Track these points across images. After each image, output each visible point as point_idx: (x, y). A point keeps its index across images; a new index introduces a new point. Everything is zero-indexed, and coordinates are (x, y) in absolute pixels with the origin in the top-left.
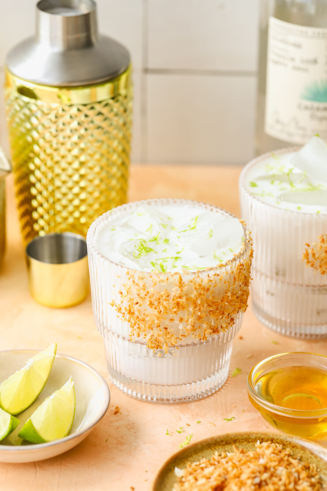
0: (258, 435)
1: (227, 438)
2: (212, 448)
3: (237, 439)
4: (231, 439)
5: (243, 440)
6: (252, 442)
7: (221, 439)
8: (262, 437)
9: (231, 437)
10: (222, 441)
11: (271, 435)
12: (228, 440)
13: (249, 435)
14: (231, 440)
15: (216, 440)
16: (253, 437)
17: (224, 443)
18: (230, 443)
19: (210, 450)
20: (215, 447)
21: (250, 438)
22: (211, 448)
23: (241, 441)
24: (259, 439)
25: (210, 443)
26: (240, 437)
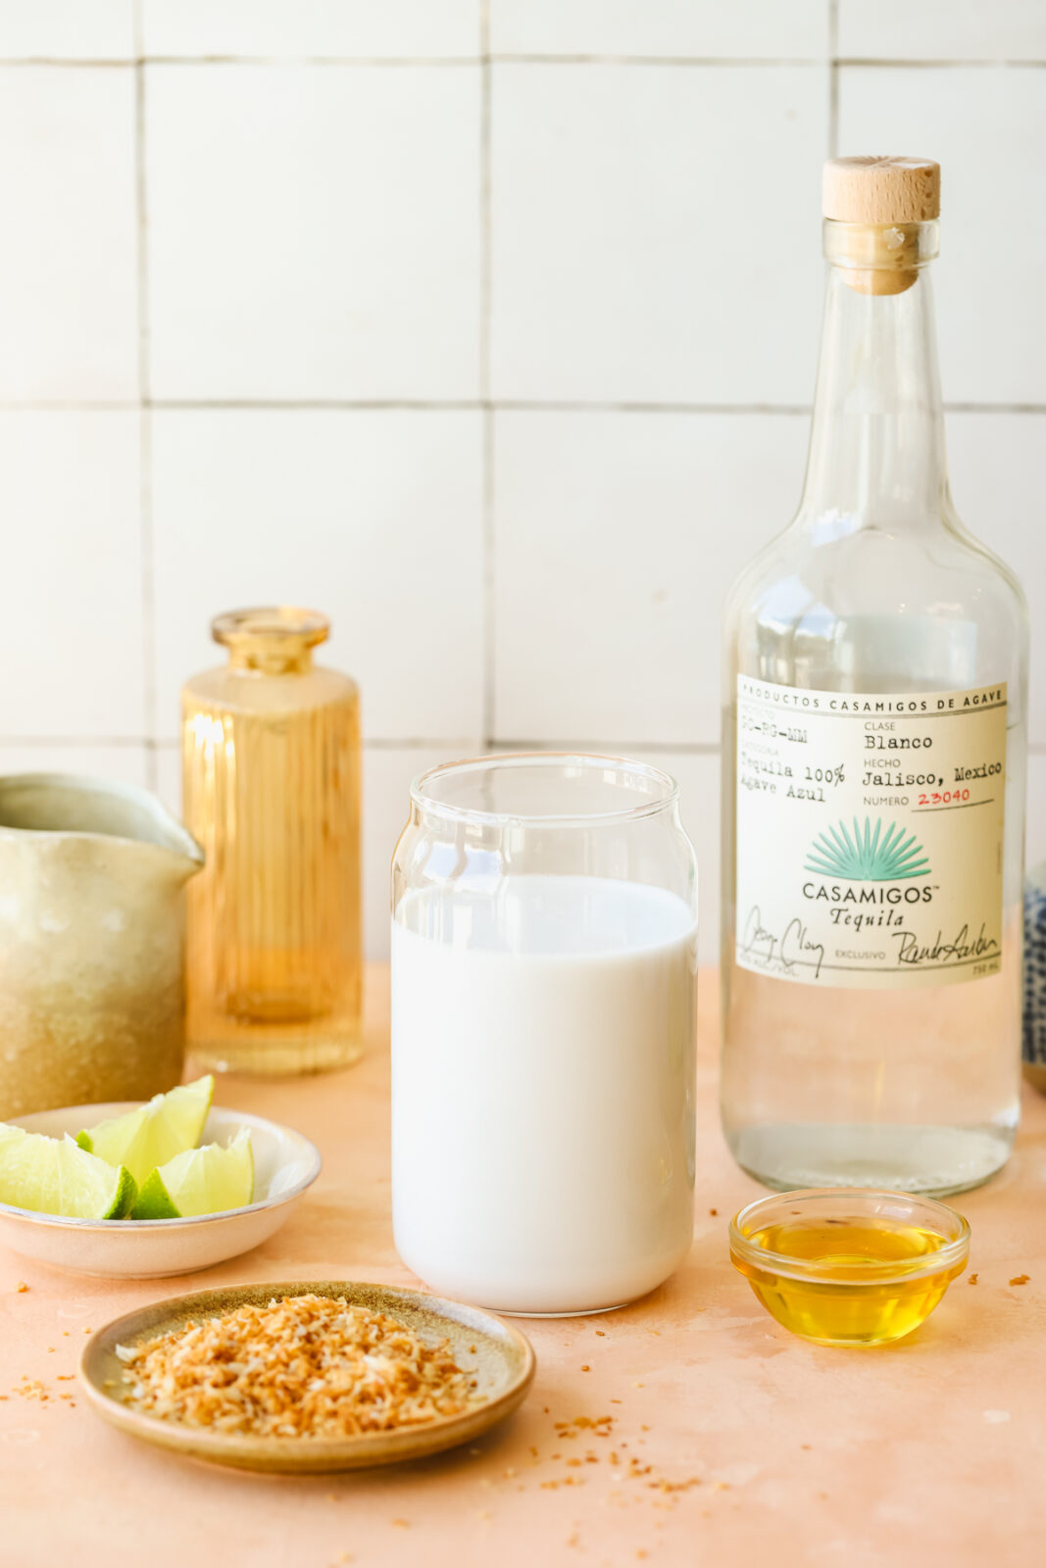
0: (271, 1289)
1: (206, 1298)
2: (180, 1318)
3: (227, 1300)
4: (214, 1300)
5: (239, 1302)
6: (260, 1303)
7: (195, 1301)
8: (279, 1291)
9: (215, 1298)
10: (197, 1305)
11: (298, 1286)
12: (208, 1303)
13: (250, 1291)
14: (215, 1303)
15: (183, 1304)
16: (260, 1293)
17: (202, 1308)
18: (214, 1309)
19: (176, 1321)
20: (184, 1316)
21: (254, 1296)
22: (178, 1320)
23: (235, 1302)
24: (273, 1296)
25: (173, 1308)
26: (233, 1295)
